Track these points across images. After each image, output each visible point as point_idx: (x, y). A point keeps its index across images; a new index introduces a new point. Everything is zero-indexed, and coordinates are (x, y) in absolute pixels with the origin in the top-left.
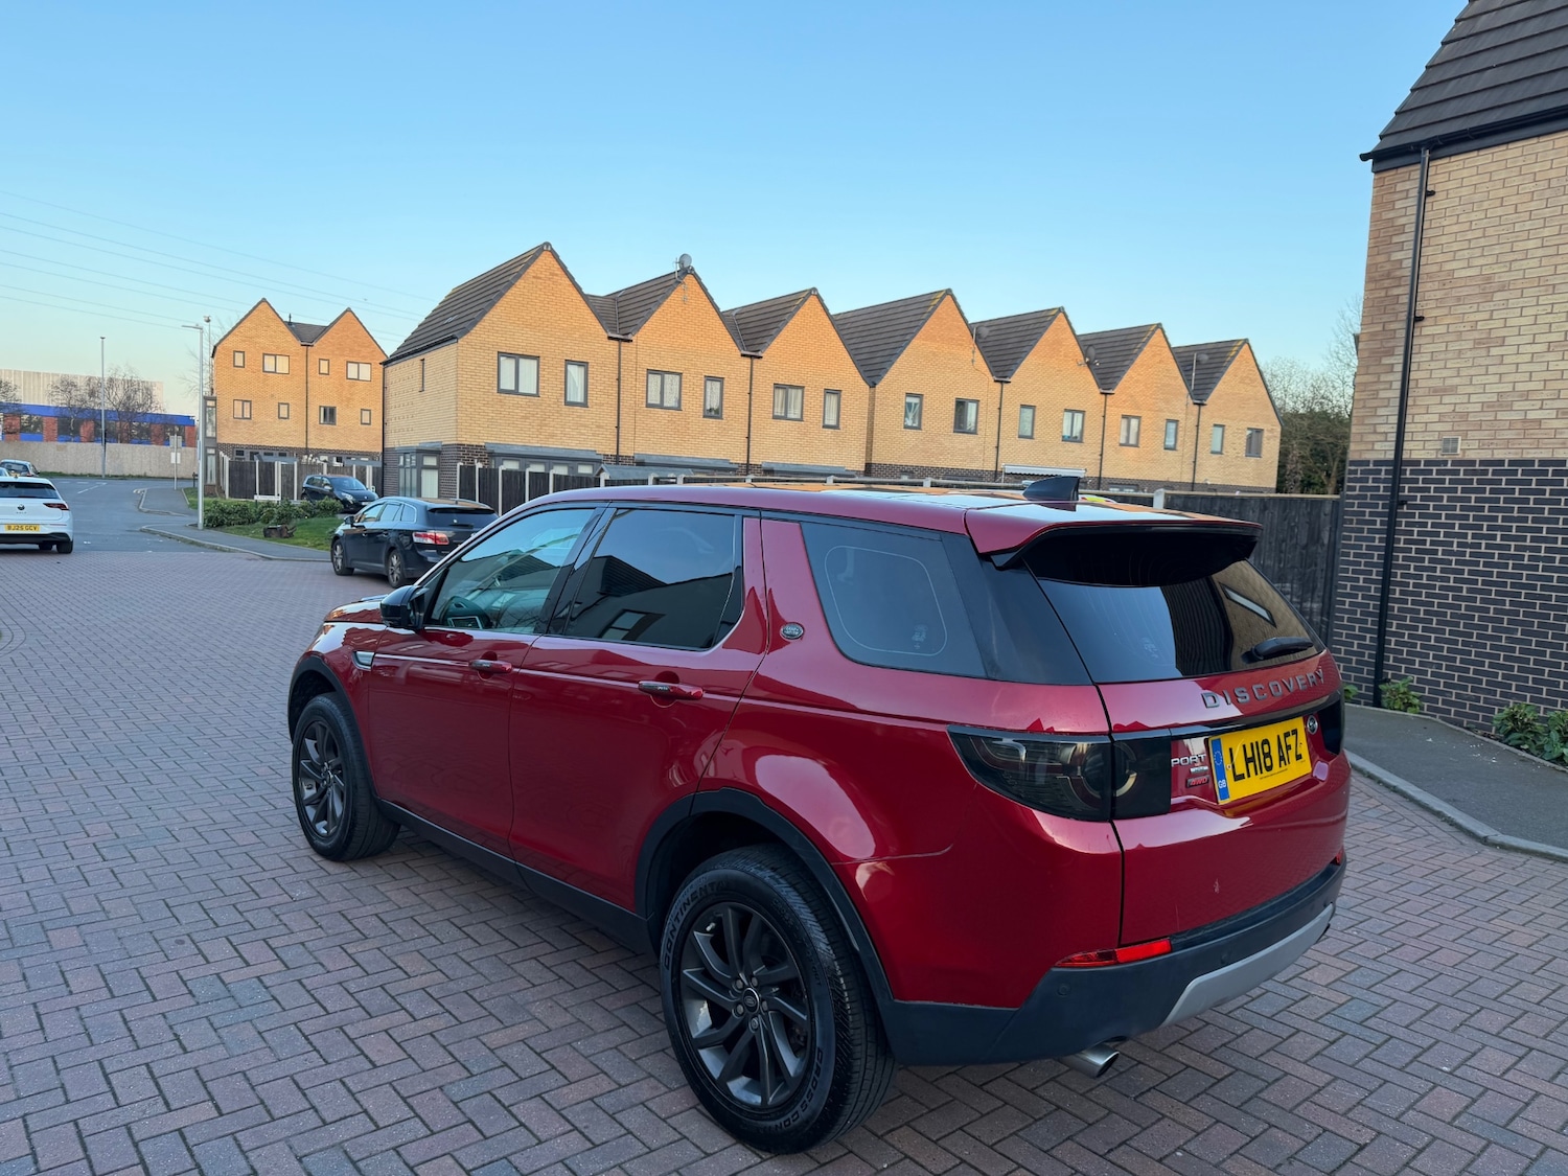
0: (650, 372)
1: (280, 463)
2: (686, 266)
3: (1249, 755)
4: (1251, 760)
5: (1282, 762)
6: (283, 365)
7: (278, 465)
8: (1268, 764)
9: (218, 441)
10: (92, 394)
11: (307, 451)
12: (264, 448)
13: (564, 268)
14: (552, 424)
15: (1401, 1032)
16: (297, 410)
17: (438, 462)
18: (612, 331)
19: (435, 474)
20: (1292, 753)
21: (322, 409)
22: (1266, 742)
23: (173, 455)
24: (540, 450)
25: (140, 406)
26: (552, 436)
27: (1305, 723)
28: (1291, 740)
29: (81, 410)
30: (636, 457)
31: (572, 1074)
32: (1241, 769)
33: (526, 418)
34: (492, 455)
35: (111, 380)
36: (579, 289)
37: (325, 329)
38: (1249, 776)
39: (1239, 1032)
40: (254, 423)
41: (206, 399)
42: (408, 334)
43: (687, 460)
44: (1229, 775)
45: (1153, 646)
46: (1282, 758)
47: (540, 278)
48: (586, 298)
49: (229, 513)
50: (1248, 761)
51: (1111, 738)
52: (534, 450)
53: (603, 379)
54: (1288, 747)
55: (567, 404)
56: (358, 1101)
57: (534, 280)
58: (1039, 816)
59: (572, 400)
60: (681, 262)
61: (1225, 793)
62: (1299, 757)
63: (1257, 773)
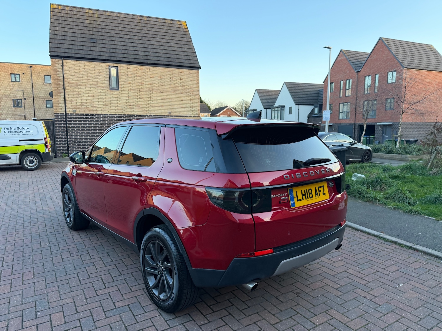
3: (303, 193)
4: (305, 195)
5: (317, 196)
8: (311, 196)
20: (321, 193)
22: (310, 189)
27: (328, 184)
28: (321, 189)
32: (300, 197)
38: (303, 200)
44: (296, 199)
45: (269, 161)
46: (316, 194)
50: (303, 195)
51: (251, 189)
54: (320, 191)
61: (294, 205)
62: (324, 194)
63: (306, 199)
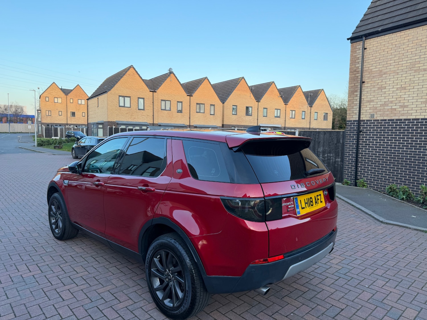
0: (162, 100)
1: (59, 128)
2: (171, 71)
3: (306, 202)
5: (316, 204)
6: (60, 101)
7: (59, 129)
8: (312, 204)
9: (42, 122)
10: (6, 110)
11: (67, 124)
12: (55, 124)
13: (137, 72)
14: (134, 115)
15: (355, 276)
16: (64, 113)
17: (103, 126)
18: (151, 89)
19: (102, 130)
20: (319, 201)
21: (71, 113)
22: (311, 198)
23: (29, 126)
24: (131, 122)
25: (19, 113)
26: (135, 118)
27: (323, 192)
28: (319, 197)
29: (2, 114)
30: (159, 124)
31: (121, 300)
32: (304, 206)
33: (127, 113)
34: (118, 124)
35: (11, 106)
36: (141, 78)
37: (72, 90)
38: (306, 208)
39: (311, 279)
40: (52, 117)
41: (38, 110)
42: (94, 91)
43: (173, 124)
44: (300, 207)
45: (277, 172)
46: (316, 202)
47: (130, 75)
48: (143, 80)
49: (44, 142)
50: (306, 203)
51: (265, 199)
52: (130, 122)
53: (148, 103)
54: (318, 199)
55: (139, 109)
56: (57, 311)
57: (129, 76)
58: (246, 221)
59: (140, 108)
60: (170, 70)
61: (299, 213)
62: (321, 202)
63: (308, 207)
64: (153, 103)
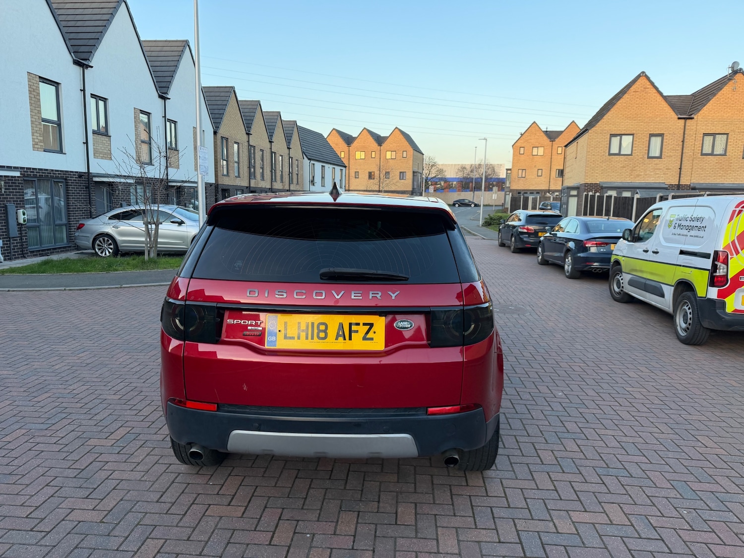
0: (705, 134)
1: (532, 197)
2: (735, 69)
6: (541, 151)
7: (531, 198)
9: (511, 188)
10: (472, 171)
11: (549, 191)
13: (652, 84)
14: (639, 169)
16: (546, 172)
17: (578, 193)
18: (681, 115)
19: (576, 199)
21: (558, 171)
23: (494, 195)
24: (631, 184)
25: (490, 175)
26: (638, 176)
29: (467, 178)
30: (692, 185)
33: (624, 167)
34: (602, 188)
35: (480, 165)
36: (661, 94)
37: (561, 132)
40: (527, 179)
41: (507, 170)
47: (638, 92)
48: (666, 98)
49: (494, 220)
52: (627, 184)
53: (672, 142)
55: (649, 157)
57: (634, 93)
59: (652, 155)
60: (732, 67)
64: (683, 141)
